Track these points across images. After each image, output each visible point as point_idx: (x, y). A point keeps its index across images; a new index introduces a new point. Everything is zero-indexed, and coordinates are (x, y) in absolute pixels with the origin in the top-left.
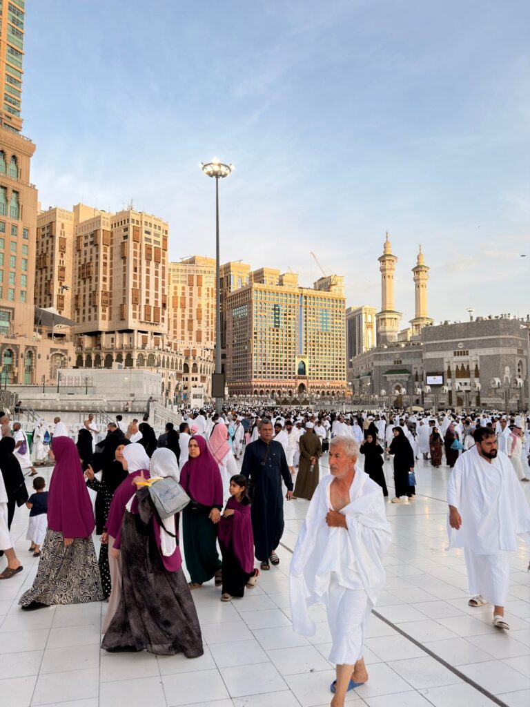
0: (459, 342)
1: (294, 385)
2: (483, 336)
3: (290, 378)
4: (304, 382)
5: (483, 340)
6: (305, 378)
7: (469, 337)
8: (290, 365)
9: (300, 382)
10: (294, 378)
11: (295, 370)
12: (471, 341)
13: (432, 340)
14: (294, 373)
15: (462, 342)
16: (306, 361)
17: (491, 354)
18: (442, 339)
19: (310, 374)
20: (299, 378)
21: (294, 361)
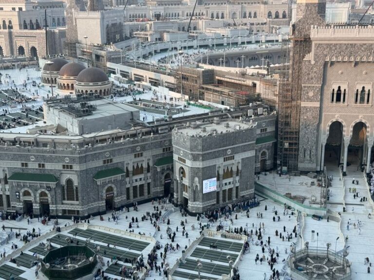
0: (228, 149)
2: (245, 142)
5: (245, 145)
7: (236, 144)
12: (237, 147)
13: (209, 150)
15: (230, 149)
17: (249, 156)
18: (216, 148)
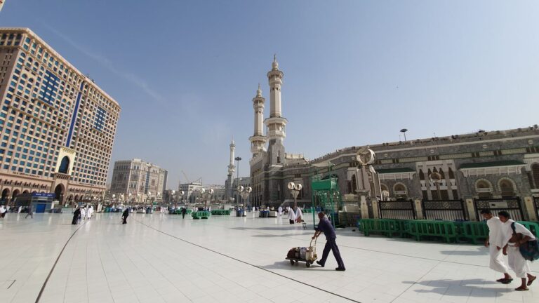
1: (49, 185)
3: (46, 174)
4: (64, 182)
6: (66, 178)
8: (51, 157)
9: (58, 182)
10: (52, 175)
11: (55, 164)
14: (53, 170)
16: (72, 157)
19: (73, 173)
20: (59, 177)
21: (57, 154)
